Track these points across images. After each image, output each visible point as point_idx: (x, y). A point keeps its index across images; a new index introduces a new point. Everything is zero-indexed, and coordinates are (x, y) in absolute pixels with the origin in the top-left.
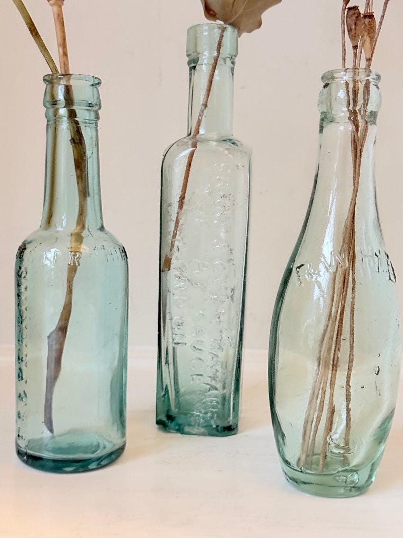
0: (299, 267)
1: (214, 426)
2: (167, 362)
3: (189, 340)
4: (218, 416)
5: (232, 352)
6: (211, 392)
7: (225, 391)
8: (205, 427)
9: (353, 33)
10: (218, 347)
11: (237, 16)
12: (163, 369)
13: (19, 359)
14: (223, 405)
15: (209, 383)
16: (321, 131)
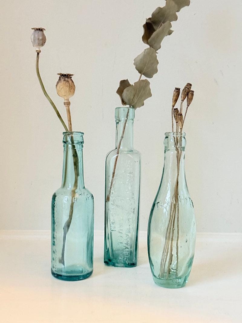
0: (157, 203)
1: (127, 263)
2: (108, 238)
3: (117, 229)
4: (129, 259)
5: (134, 234)
6: (126, 249)
7: (131, 249)
8: (124, 264)
9: (176, 118)
10: (128, 232)
11: (134, 103)
12: (107, 240)
13: (53, 238)
14: (131, 255)
15: (125, 246)
16: (165, 153)
